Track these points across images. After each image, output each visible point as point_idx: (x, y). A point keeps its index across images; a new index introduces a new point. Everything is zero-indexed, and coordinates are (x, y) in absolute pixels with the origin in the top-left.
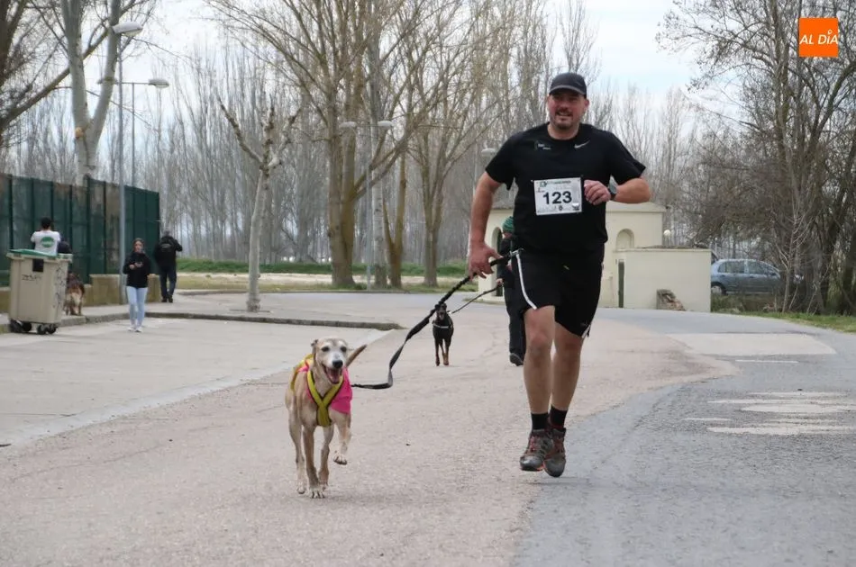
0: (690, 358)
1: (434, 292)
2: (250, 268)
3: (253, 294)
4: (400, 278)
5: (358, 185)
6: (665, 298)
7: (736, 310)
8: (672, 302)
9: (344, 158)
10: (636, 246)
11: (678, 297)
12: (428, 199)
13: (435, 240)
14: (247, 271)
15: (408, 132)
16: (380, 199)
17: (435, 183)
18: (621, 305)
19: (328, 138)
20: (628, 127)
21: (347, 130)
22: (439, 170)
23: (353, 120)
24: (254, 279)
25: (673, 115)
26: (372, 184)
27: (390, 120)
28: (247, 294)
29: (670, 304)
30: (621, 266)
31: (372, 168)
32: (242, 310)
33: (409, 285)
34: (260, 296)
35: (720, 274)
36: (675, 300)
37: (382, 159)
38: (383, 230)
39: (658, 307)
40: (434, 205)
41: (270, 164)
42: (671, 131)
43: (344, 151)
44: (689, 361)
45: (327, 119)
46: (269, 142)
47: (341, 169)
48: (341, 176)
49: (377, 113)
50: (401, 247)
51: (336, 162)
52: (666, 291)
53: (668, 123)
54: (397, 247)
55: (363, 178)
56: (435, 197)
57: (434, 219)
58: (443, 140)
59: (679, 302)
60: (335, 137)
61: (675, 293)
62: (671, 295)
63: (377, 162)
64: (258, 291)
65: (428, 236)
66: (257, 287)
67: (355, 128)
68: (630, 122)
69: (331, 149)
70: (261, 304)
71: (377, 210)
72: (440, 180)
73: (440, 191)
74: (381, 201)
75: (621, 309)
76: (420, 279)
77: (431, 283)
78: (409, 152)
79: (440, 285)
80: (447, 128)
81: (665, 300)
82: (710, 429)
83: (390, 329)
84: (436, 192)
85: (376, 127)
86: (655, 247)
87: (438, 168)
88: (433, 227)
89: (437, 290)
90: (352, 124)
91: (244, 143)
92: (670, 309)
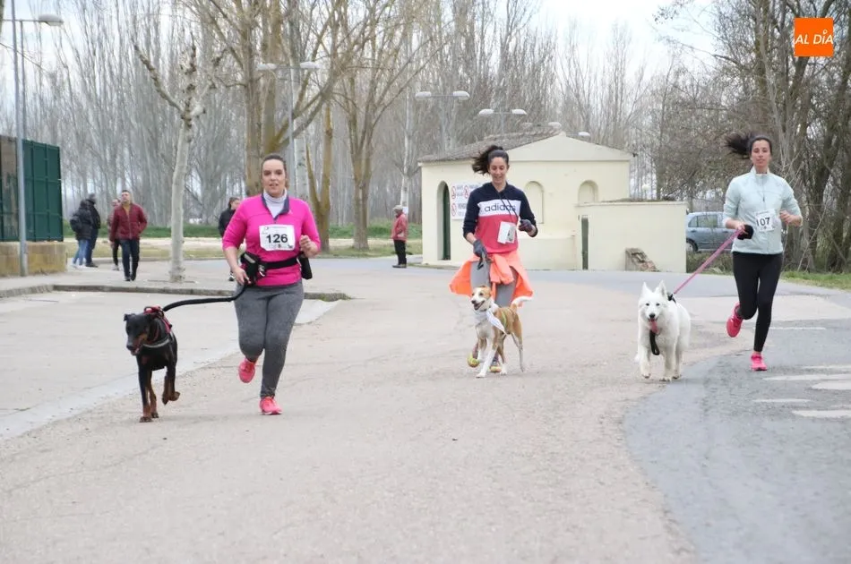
0: (703, 327)
1: (366, 256)
2: (172, 233)
3: (177, 261)
4: (327, 241)
5: (279, 137)
6: (636, 258)
7: (717, 270)
8: (643, 262)
9: (263, 106)
10: (601, 199)
11: (651, 256)
12: (356, 150)
13: (365, 198)
14: (169, 236)
15: (334, 75)
16: (303, 151)
17: (364, 133)
18: (585, 266)
19: (244, 82)
20: (569, 66)
21: (266, 73)
22: (368, 117)
23: (272, 62)
24: (177, 244)
25: (620, 52)
26: (295, 134)
27: (313, 61)
28: (171, 262)
29: (641, 264)
30: (585, 223)
31: (294, 116)
32: (164, 281)
33: (337, 249)
34: (185, 264)
35: (692, 229)
36: (646, 260)
37: (305, 105)
38: (308, 187)
39: (627, 268)
40: (364, 156)
41: (193, 113)
42: (617, 69)
43: (263, 96)
44: (703, 330)
45: (243, 61)
46: (191, 88)
47: (259, 118)
48: (260, 126)
49: (297, 54)
50: (328, 206)
51: (253, 110)
52: (637, 249)
53: (614, 61)
54: (323, 205)
55: (285, 127)
56: (364, 147)
57: (363, 172)
58: (372, 82)
59: (651, 262)
60: (251, 81)
61: (646, 252)
62: (641, 254)
63: (301, 109)
64: (181, 259)
65: (357, 193)
66: (181, 253)
67: (275, 71)
68: (572, 60)
69: (247, 95)
70: (186, 274)
71: (300, 164)
72: (369, 128)
73: (369, 142)
74: (305, 154)
75: (585, 271)
76: (350, 242)
77: (362, 246)
78: (334, 98)
79: (371, 248)
80: (375, 69)
81: (635, 260)
82: (795, 412)
83: (337, 300)
84: (365, 143)
85: (298, 68)
86: (623, 200)
87: (366, 116)
88: (362, 182)
89: (369, 253)
90: (271, 66)
91: (162, 89)
92: (642, 270)
